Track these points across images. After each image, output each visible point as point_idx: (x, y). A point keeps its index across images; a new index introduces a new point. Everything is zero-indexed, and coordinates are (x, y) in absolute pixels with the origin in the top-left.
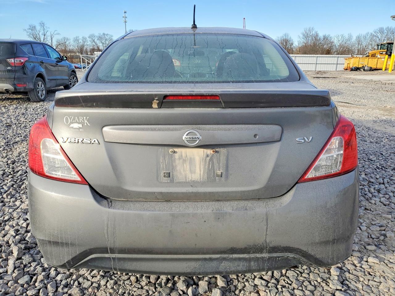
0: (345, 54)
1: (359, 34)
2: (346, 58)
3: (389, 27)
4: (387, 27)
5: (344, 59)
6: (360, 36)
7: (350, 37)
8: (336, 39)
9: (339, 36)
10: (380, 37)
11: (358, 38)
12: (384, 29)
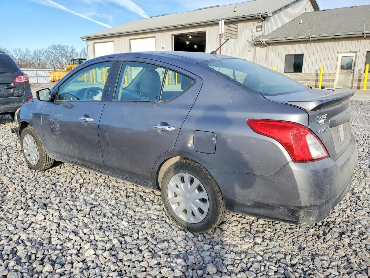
0: (27, 68)
1: (34, 50)
2: (51, 71)
3: (60, 45)
4: (58, 44)
5: (48, 72)
6: (37, 51)
7: (28, 51)
8: (13, 53)
9: (15, 50)
10: (54, 53)
11: (35, 53)
12: (57, 46)
